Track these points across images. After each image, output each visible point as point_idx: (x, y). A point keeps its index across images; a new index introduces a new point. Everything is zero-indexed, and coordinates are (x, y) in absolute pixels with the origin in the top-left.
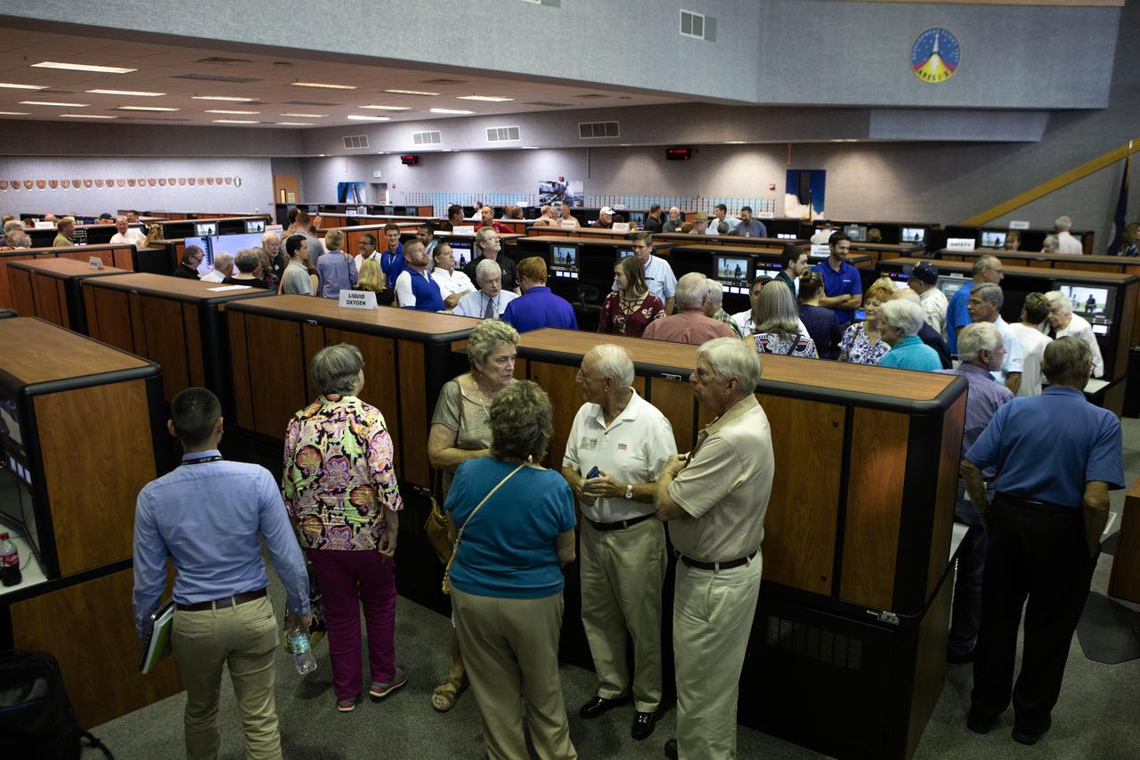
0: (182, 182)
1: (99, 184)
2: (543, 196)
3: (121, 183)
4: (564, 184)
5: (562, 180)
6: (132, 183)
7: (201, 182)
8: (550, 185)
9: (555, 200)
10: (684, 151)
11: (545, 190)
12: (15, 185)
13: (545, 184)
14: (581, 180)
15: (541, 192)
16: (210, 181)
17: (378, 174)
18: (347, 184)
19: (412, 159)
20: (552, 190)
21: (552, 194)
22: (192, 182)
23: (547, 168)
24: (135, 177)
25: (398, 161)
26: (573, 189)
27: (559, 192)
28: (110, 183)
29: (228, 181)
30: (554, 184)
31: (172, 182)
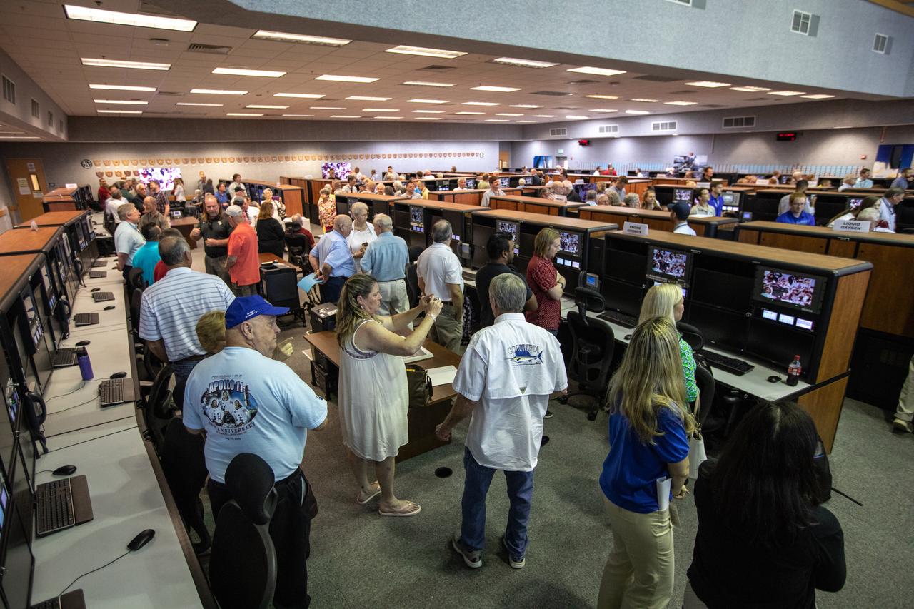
0: (455, 155)
1: (416, 156)
2: (676, 165)
3: (426, 155)
4: (693, 157)
5: (692, 155)
6: (431, 155)
7: (464, 155)
8: (683, 158)
9: (685, 167)
10: (792, 135)
11: (678, 161)
12: (378, 157)
13: (678, 158)
14: (705, 155)
15: (675, 162)
16: (468, 155)
17: (561, 151)
18: (540, 157)
19: (585, 143)
20: (683, 161)
21: (684, 164)
22: (459, 155)
23: (681, 147)
24: (433, 152)
25: (576, 144)
26: (700, 160)
27: (689, 162)
28: (421, 156)
29: (477, 155)
30: (685, 158)
31: (450, 155)
